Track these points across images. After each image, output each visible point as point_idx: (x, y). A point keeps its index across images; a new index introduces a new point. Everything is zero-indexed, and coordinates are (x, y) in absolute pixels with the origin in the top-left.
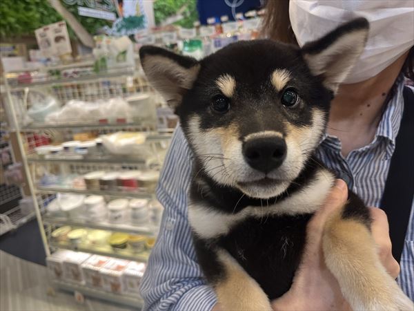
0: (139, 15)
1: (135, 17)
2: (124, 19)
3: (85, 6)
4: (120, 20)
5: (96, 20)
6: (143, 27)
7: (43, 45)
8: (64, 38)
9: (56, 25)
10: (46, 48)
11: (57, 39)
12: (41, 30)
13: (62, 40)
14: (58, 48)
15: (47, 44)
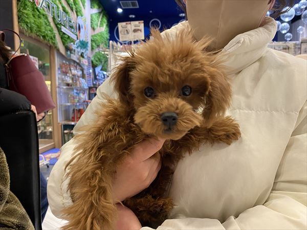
0: (86, 41)
1: (84, 42)
2: (80, 41)
3: (64, 26)
4: (78, 41)
5: (69, 37)
6: (87, 50)
7: (122, 33)
8: (141, 31)
9: (137, 23)
10: (125, 34)
11: (135, 31)
12: (124, 24)
13: (139, 32)
14: (134, 36)
15: (126, 32)
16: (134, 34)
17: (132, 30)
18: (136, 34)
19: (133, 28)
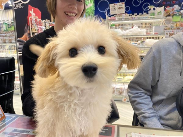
7: (112, 10)
8: (123, 8)
9: (121, 3)
10: (113, 11)
11: (119, 8)
12: (113, 5)
13: (122, 9)
14: (119, 11)
15: (114, 9)
16: (118, 10)
17: (118, 7)
18: (120, 10)
19: (119, 7)
